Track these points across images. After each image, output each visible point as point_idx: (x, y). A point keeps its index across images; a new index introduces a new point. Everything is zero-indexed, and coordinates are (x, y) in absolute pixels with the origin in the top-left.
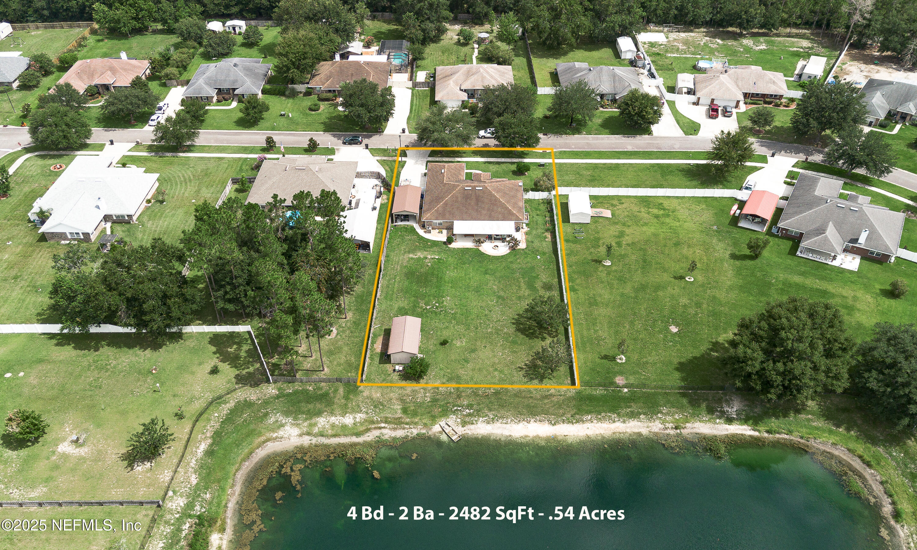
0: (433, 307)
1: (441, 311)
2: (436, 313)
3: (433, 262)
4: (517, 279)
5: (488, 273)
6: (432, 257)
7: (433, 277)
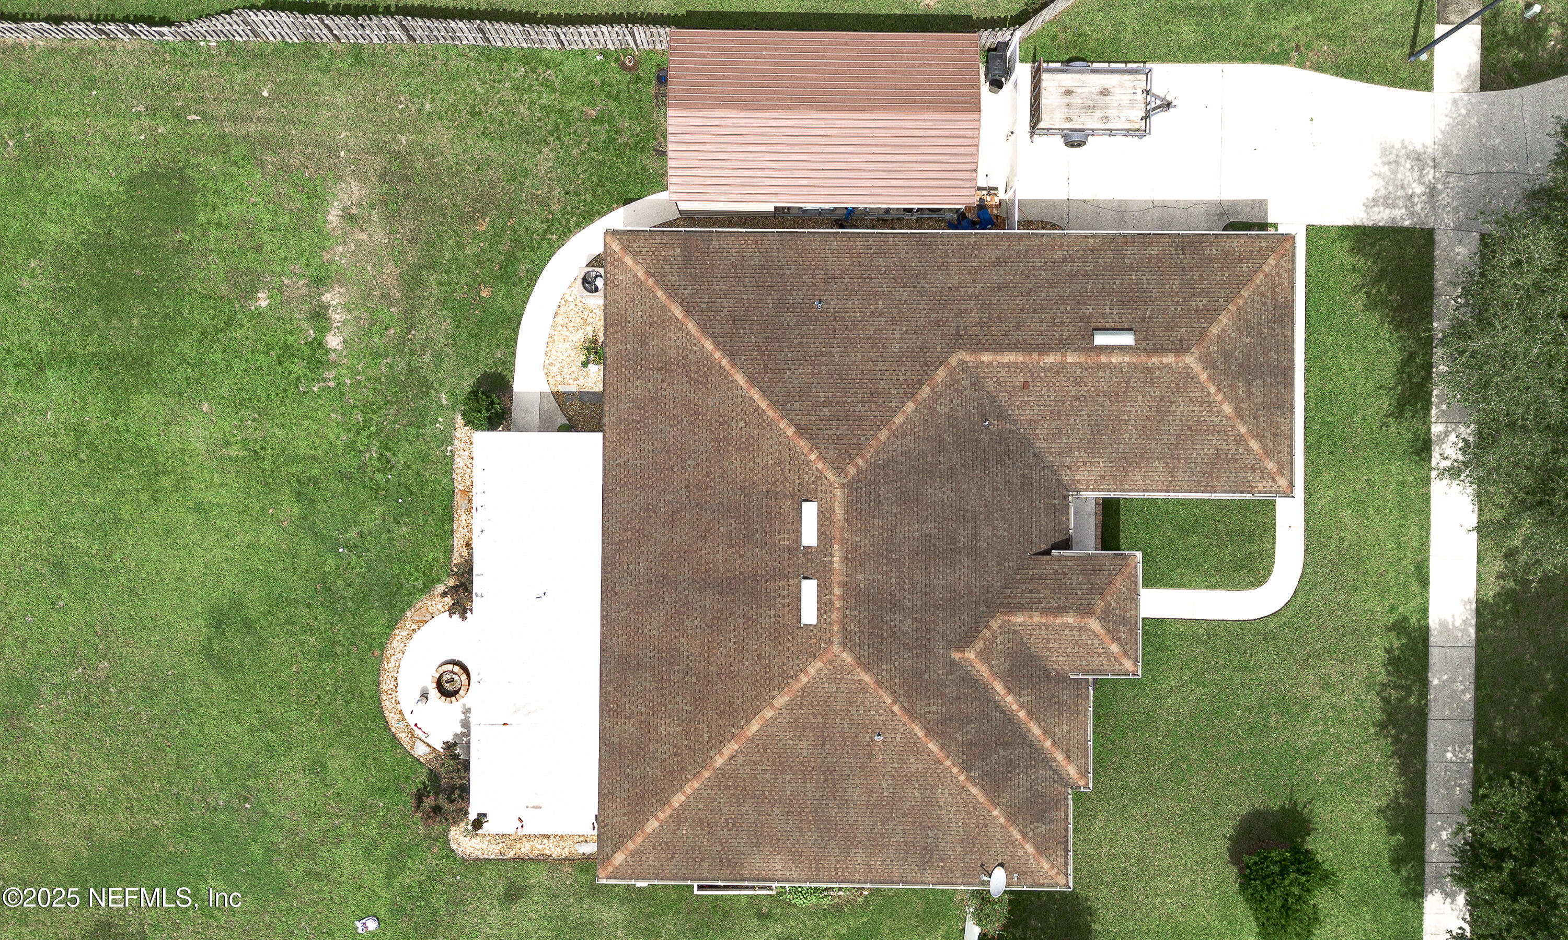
3: (278, 319)
4: (169, 795)
5: (223, 633)
6: (337, 317)
7: (145, 330)
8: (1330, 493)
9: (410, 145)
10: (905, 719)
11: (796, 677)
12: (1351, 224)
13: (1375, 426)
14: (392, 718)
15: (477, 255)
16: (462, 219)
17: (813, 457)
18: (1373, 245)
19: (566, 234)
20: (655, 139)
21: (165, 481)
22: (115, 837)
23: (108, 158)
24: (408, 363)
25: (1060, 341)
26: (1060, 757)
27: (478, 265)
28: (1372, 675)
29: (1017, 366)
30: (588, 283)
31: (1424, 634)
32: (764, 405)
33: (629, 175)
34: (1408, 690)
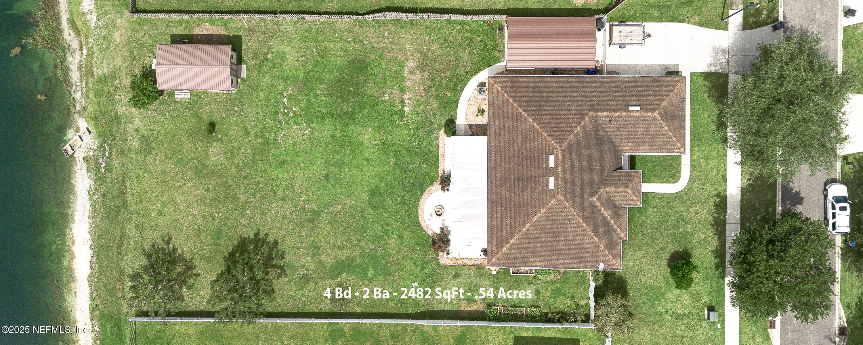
0: (285, 108)
1: (280, 122)
2: (276, 113)
3: (391, 103)
4: (358, 245)
5: (374, 197)
6: (407, 102)
7: (354, 106)
8: (698, 154)
9: (427, 49)
10: (577, 216)
11: (548, 204)
12: (704, 71)
13: (711, 134)
14: (422, 223)
15: (446, 83)
16: (441, 71)
17: (552, 142)
18: (710, 78)
19: (472, 76)
20: (498, 47)
21: (358, 152)
22: (343, 258)
23: (342, 55)
24: (426, 116)
25: (620, 109)
26: (619, 230)
27: (446, 86)
28: (710, 210)
29: (607, 116)
30: (481, 91)
31: (725, 197)
32: (538, 127)
33: (490, 58)
34: (720, 214)
